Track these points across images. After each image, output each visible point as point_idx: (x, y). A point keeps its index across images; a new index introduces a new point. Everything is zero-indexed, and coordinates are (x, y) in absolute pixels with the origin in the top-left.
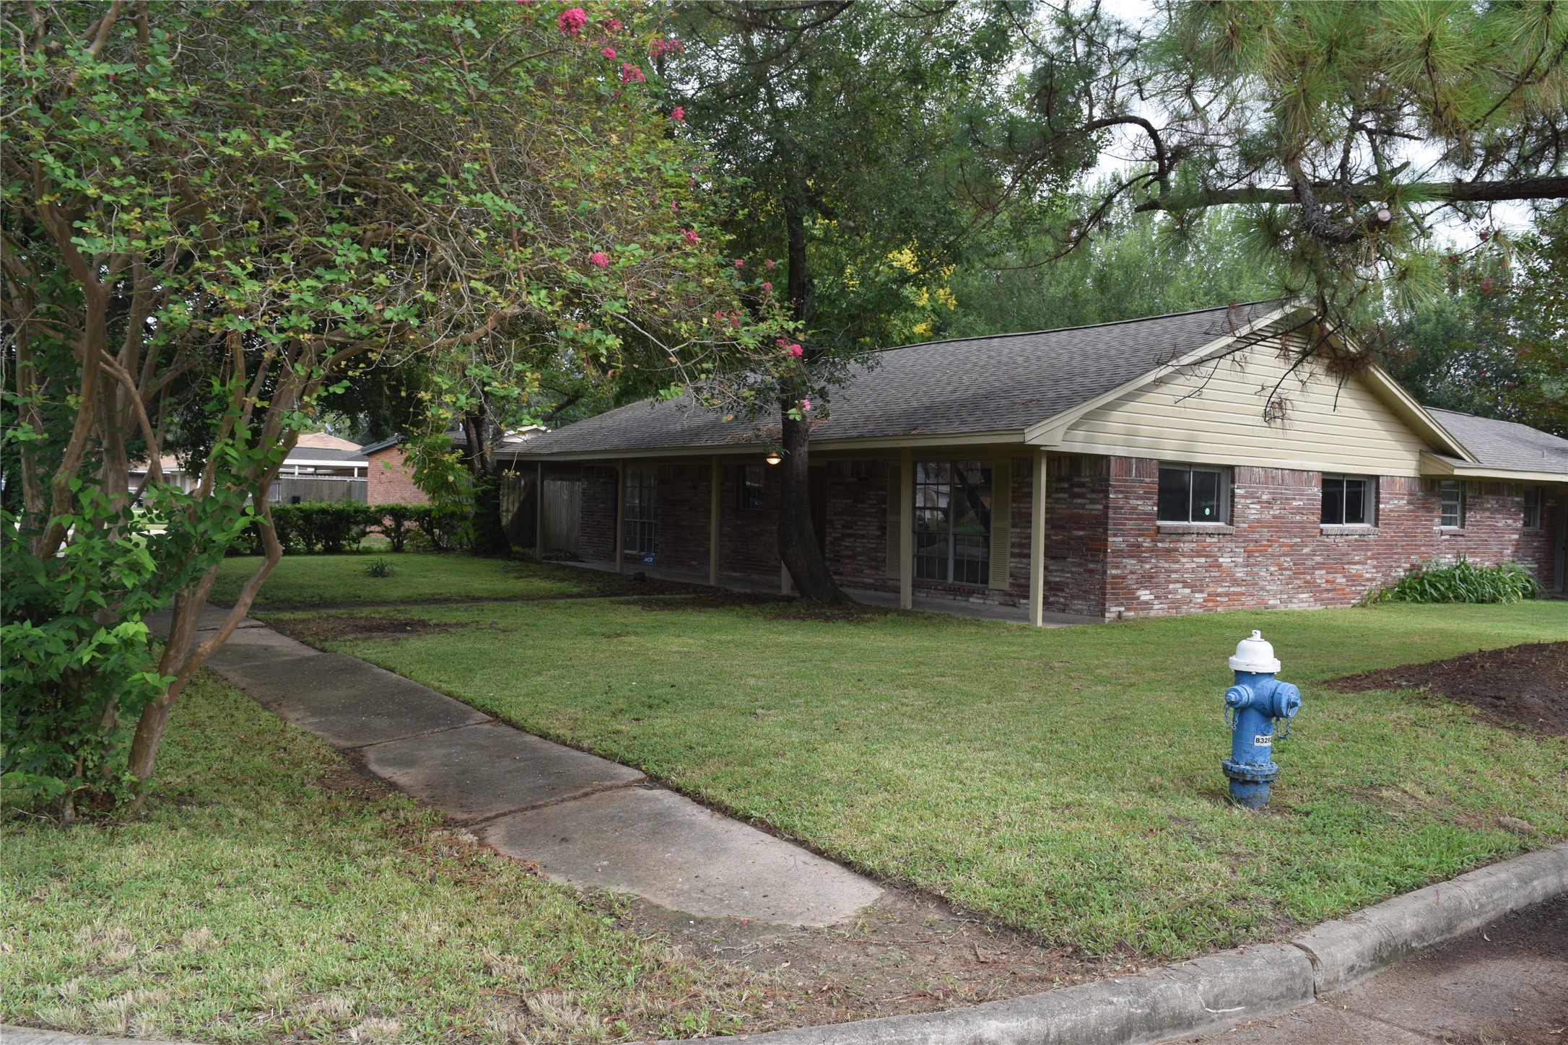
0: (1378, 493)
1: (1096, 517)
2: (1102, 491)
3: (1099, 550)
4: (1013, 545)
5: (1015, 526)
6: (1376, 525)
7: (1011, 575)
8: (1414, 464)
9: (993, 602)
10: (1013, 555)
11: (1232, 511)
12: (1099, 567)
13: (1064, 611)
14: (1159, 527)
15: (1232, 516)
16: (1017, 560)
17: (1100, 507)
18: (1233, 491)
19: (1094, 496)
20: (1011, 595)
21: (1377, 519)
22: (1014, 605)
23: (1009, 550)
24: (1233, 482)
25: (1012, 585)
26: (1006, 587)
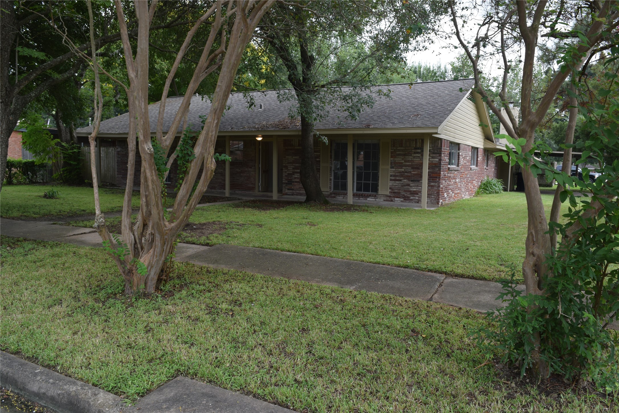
0: (477, 154)
1: (435, 164)
2: (438, 153)
3: (437, 177)
4: (391, 176)
5: (392, 168)
6: (477, 166)
7: (390, 188)
8: (482, 144)
9: (380, 201)
10: (391, 180)
11: (458, 161)
12: (436, 184)
13: (418, 202)
14: (449, 168)
15: (458, 163)
16: (393, 182)
17: (437, 160)
18: (459, 153)
19: (434, 155)
20: (391, 197)
21: (477, 164)
22: (392, 201)
23: (389, 178)
24: (459, 150)
25: (390, 192)
26: (388, 193)
